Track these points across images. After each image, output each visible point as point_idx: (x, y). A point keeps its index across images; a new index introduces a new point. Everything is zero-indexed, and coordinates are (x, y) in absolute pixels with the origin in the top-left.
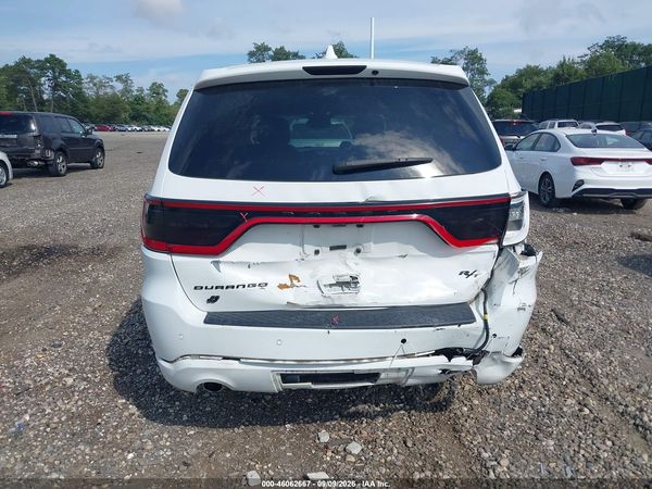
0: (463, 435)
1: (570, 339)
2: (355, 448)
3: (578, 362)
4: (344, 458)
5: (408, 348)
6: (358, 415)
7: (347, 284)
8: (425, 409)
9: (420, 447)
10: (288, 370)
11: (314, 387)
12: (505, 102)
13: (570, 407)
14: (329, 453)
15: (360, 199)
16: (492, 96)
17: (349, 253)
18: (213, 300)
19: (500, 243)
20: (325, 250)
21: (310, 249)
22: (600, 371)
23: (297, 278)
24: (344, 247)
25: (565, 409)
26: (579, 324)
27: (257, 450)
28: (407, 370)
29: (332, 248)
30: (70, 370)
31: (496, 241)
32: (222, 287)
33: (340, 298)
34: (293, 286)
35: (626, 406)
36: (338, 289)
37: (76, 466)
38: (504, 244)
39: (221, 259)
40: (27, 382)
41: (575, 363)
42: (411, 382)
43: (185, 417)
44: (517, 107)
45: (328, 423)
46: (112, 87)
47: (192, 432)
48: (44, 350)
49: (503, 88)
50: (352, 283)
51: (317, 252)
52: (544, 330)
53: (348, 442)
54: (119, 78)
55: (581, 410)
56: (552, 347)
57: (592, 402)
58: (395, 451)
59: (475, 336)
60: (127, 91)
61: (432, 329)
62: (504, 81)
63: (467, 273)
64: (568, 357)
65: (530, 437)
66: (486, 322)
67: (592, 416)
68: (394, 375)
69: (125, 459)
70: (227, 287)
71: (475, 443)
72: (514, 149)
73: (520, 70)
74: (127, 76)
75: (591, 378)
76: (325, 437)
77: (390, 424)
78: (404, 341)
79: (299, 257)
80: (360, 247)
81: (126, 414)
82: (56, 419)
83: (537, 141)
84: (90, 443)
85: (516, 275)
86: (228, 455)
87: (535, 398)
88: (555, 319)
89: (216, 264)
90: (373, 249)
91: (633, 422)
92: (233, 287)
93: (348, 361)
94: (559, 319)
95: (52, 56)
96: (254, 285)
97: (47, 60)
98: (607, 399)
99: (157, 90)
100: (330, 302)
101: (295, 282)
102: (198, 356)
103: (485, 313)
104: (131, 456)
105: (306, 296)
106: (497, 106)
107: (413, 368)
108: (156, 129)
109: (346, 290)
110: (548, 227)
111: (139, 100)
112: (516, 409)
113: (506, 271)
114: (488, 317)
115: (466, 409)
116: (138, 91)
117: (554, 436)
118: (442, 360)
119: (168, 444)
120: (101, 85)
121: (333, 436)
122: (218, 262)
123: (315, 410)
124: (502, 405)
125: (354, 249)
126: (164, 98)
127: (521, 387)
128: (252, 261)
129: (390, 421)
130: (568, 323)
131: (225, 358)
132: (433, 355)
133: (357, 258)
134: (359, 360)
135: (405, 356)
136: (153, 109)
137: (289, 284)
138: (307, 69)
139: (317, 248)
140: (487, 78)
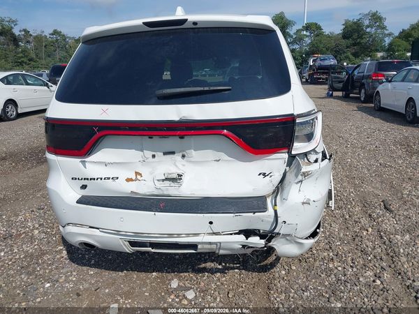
0: (272, 292)
1: (389, 223)
2: (190, 295)
3: (387, 242)
4: (181, 300)
5: (215, 228)
6: (204, 270)
7: (173, 180)
8: (253, 270)
9: (237, 298)
10: (132, 239)
11: (153, 250)
12: (400, 48)
13: (366, 277)
14: (172, 297)
15: (176, 118)
16: (390, 44)
17: (177, 157)
18: (84, 187)
19: (289, 152)
20: (159, 155)
21: (149, 154)
22: (402, 251)
23: (140, 175)
24: (173, 153)
25: (361, 279)
26: (401, 212)
27: (126, 289)
28: (216, 243)
29: (165, 154)
30: (40, 225)
31: (287, 151)
32: (88, 179)
33: (167, 190)
34: (136, 179)
35: (414, 281)
36: (167, 183)
37: (15, 288)
38: (293, 152)
39: (86, 160)
40: (13, 231)
41: (384, 243)
42: (222, 252)
43: (93, 262)
44: (409, 52)
45: (182, 274)
47: (92, 273)
48: (33, 211)
49: (400, 38)
50: (177, 179)
51: (154, 156)
52: (370, 216)
53: (188, 289)
55: (374, 281)
56: (370, 230)
57: (386, 276)
58: (218, 300)
59: (268, 222)
61: (232, 215)
62: (401, 33)
63: (264, 175)
64: (381, 237)
65: (323, 299)
66: (276, 211)
67: (381, 287)
68: (208, 246)
69: (44, 288)
70: (91, 179)
71: (278, 299)
72: (390, 81)
73: (412, 25)
75: (393, 256)
76: (175, 284)
77: (224, 279)
78: (211, 223)
79: (141, 160)
80: (184, 153)
81: (58, 256)
82: (18, 257)
83: (406, 75)
84: (29, 274)
85: (300, 178)
86: (107, 291)
87: (340, 269)
88: (382, 207)
89: (83, 163)
90: (194, 154)
91: (414, 294)
92: (94, 179)
93: (171, 235)
94: (385, 208)
96: (109, 178)
98: (400, 274)
100: (161, 193)
101: (139, 177)
102: (75, 225)
103: (276, 205)
104: (48, 285)
105: (145, 187)
106: (394, 52)
107: (220, 243)
109: (172, 184)
110: (407, 138)
112: (323, 276)
113: (293, 174)
114: (277, 208)
115: (284, 272)
117: (343, 300)
118: (242, 238)
119: (74, 279)
121: (181, 284)
122: (84, 161)
123: (178, 264)
124: (313, 272)
125: (181, 154)
127: (332, 259)
128: (107, 161)
129: (224, 277)
130: (391, 211)
131: (91, 227)
132: (235, 234)
133: (184, 161)
134: (179, 235)
135: (214, 234)
137: (134, 179)
138: (146, 24)
139: (154, 153)
140: (387, 32)
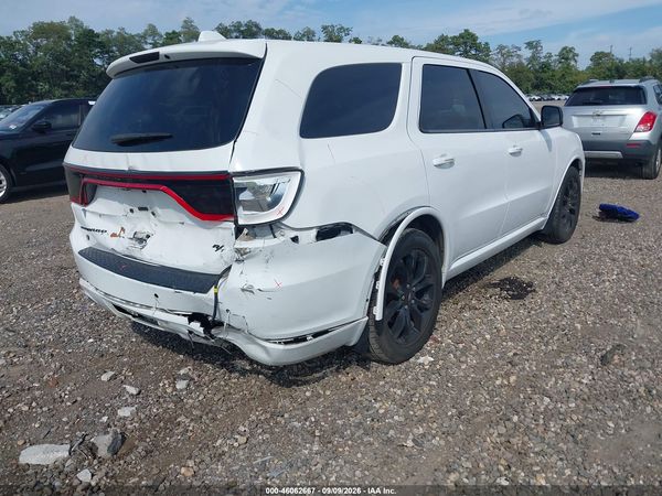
7: (140, 240)
17: (148, 215)
18: (88, 238)
19: (236, 222)
20: (136, 210)
21: (127, 208)
23: (124, 231)
24: (146, 209)
29: (140, 209)
31: (234, 219)
32: (90, 230)
34: (119, 236)
36: (134, 243)
38: (239, 223)
46: (519, 56)
50: (145, 240)
51: (132, 211)
54: (530, 45)
60: (533, 58)
61: (173, 290)
63: (218, 247)
66: (216, 295)
69: (86, 342)
74: (538, 42)
78: (156, 296)
79: (125, 214)
80: (154, 210)
90: (160, 213)
92: (93, 230)
95: (466, 31)
96: (99, 231)
97: (461, 36)
99: (567, 55)
101: (122, 233)
104: (91, 340)
108: (556, 98)
109: (138, 245)
111: (545, 67)
116: (545, 57)
120: (509, 55)
122: (85, 210)
125: (151, 212)
126: (573, 63)
128: (101, 212)
132: (182, 315)
133: (156, 220)
136: (558, 75)
139: (132, 208)
